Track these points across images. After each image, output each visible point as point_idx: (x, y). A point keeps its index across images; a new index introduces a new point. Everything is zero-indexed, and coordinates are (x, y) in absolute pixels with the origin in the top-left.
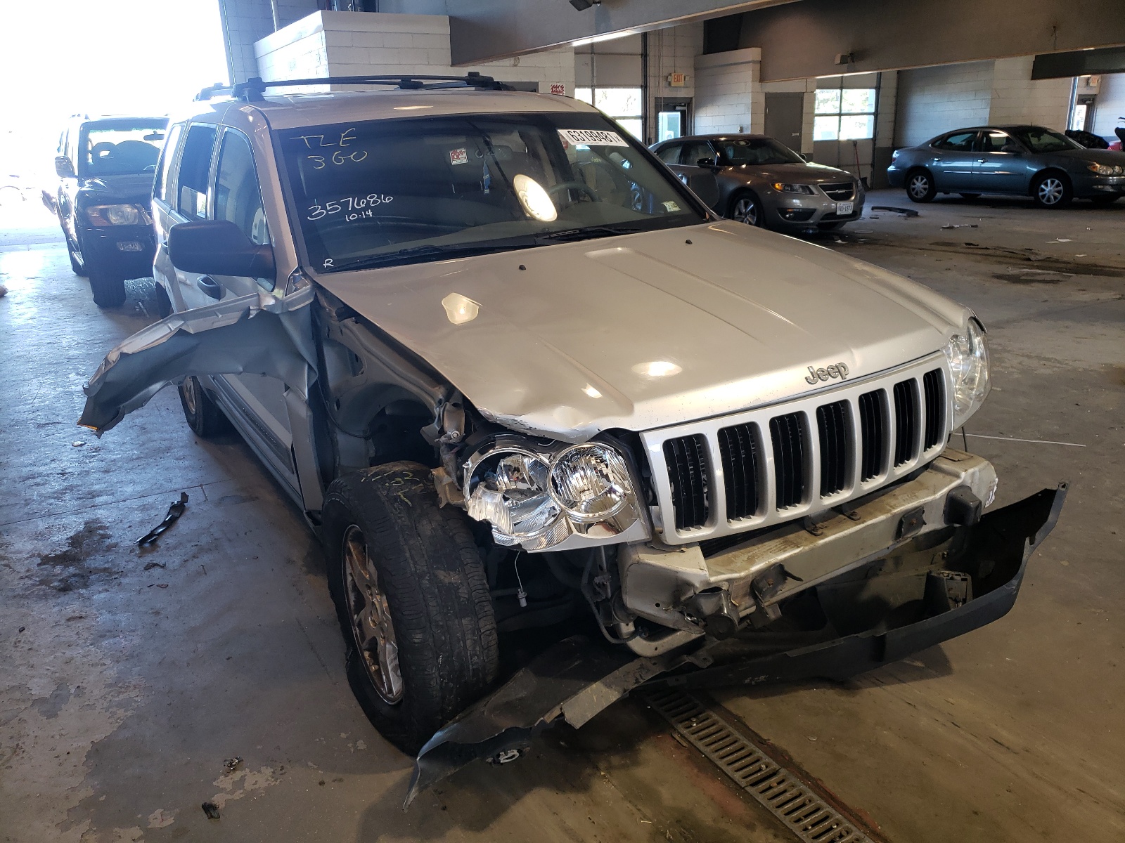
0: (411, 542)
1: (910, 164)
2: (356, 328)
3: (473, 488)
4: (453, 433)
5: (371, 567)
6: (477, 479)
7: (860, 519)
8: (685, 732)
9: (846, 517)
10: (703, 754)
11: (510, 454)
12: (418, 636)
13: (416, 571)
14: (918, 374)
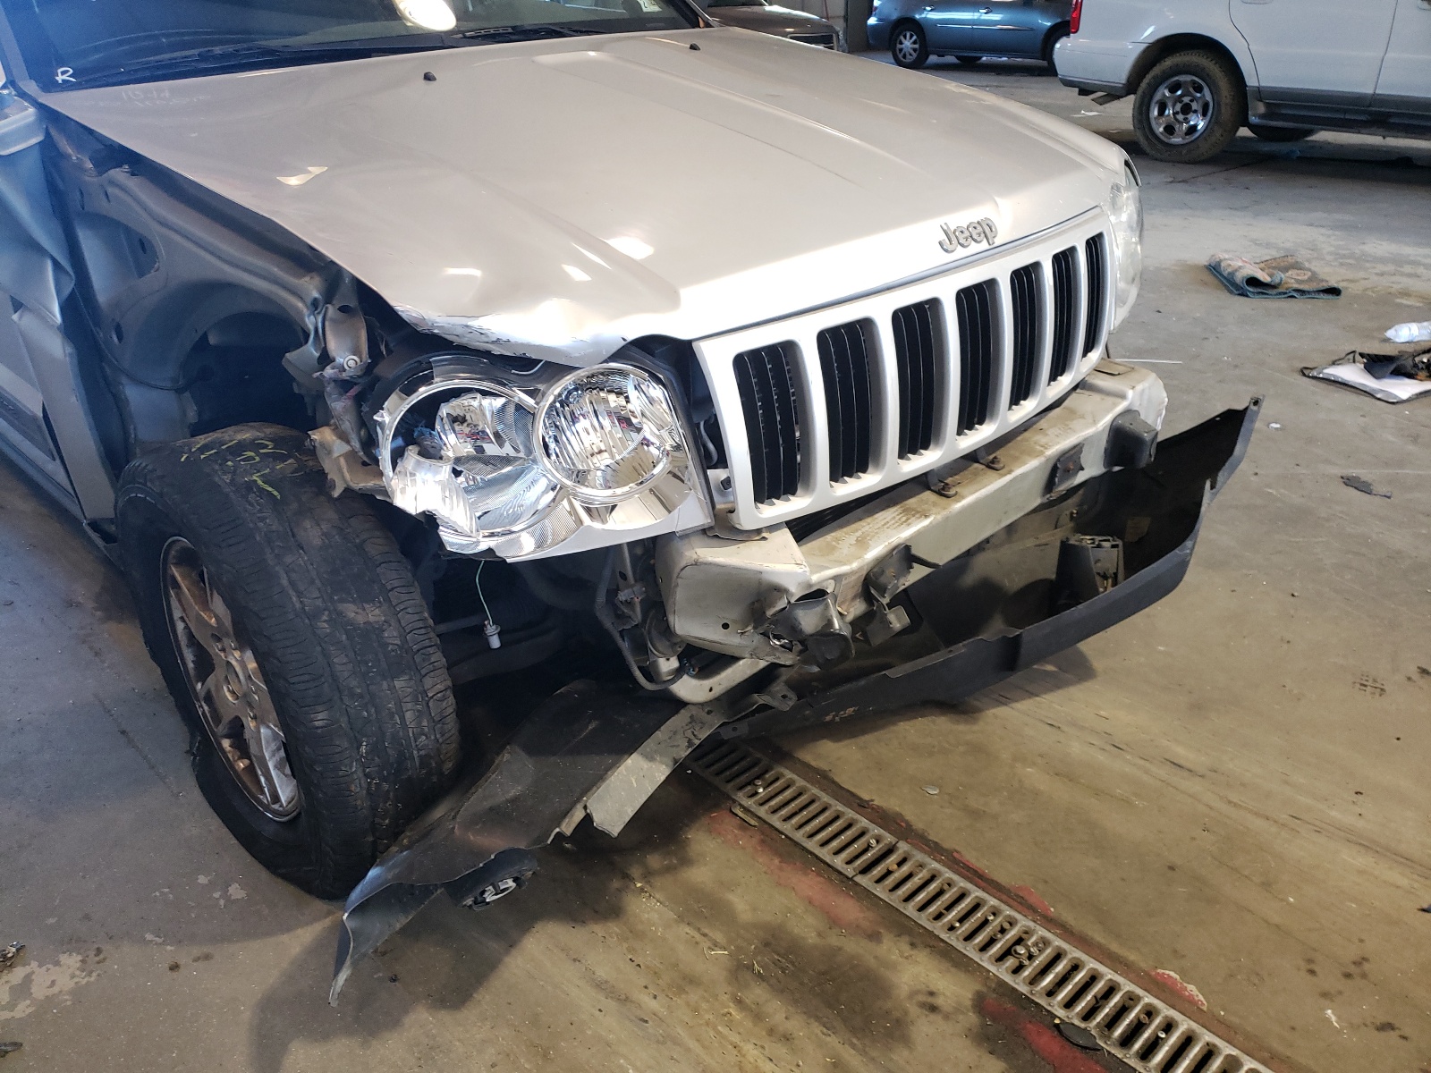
0: (288, 559)
1: (895, 16)
2: (133, 184)
3: (397, 455)
4: (347, 357)
5: (218, 604)
6: (400, 442)
7: (1004, 467)
8: (749, 803)
9: (984, 467)
10: (782, 833)
11: (456, 393)
12: (320, 716)
13: (303, 608)
14: (1077, 240)
